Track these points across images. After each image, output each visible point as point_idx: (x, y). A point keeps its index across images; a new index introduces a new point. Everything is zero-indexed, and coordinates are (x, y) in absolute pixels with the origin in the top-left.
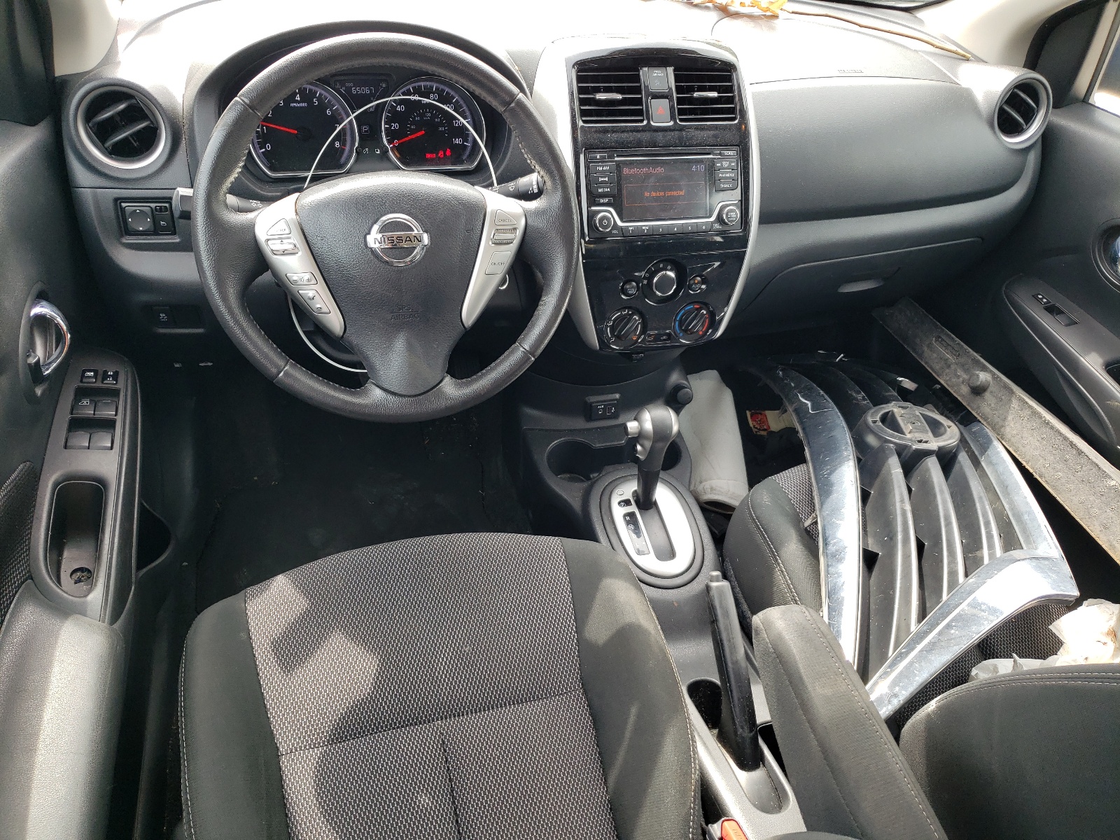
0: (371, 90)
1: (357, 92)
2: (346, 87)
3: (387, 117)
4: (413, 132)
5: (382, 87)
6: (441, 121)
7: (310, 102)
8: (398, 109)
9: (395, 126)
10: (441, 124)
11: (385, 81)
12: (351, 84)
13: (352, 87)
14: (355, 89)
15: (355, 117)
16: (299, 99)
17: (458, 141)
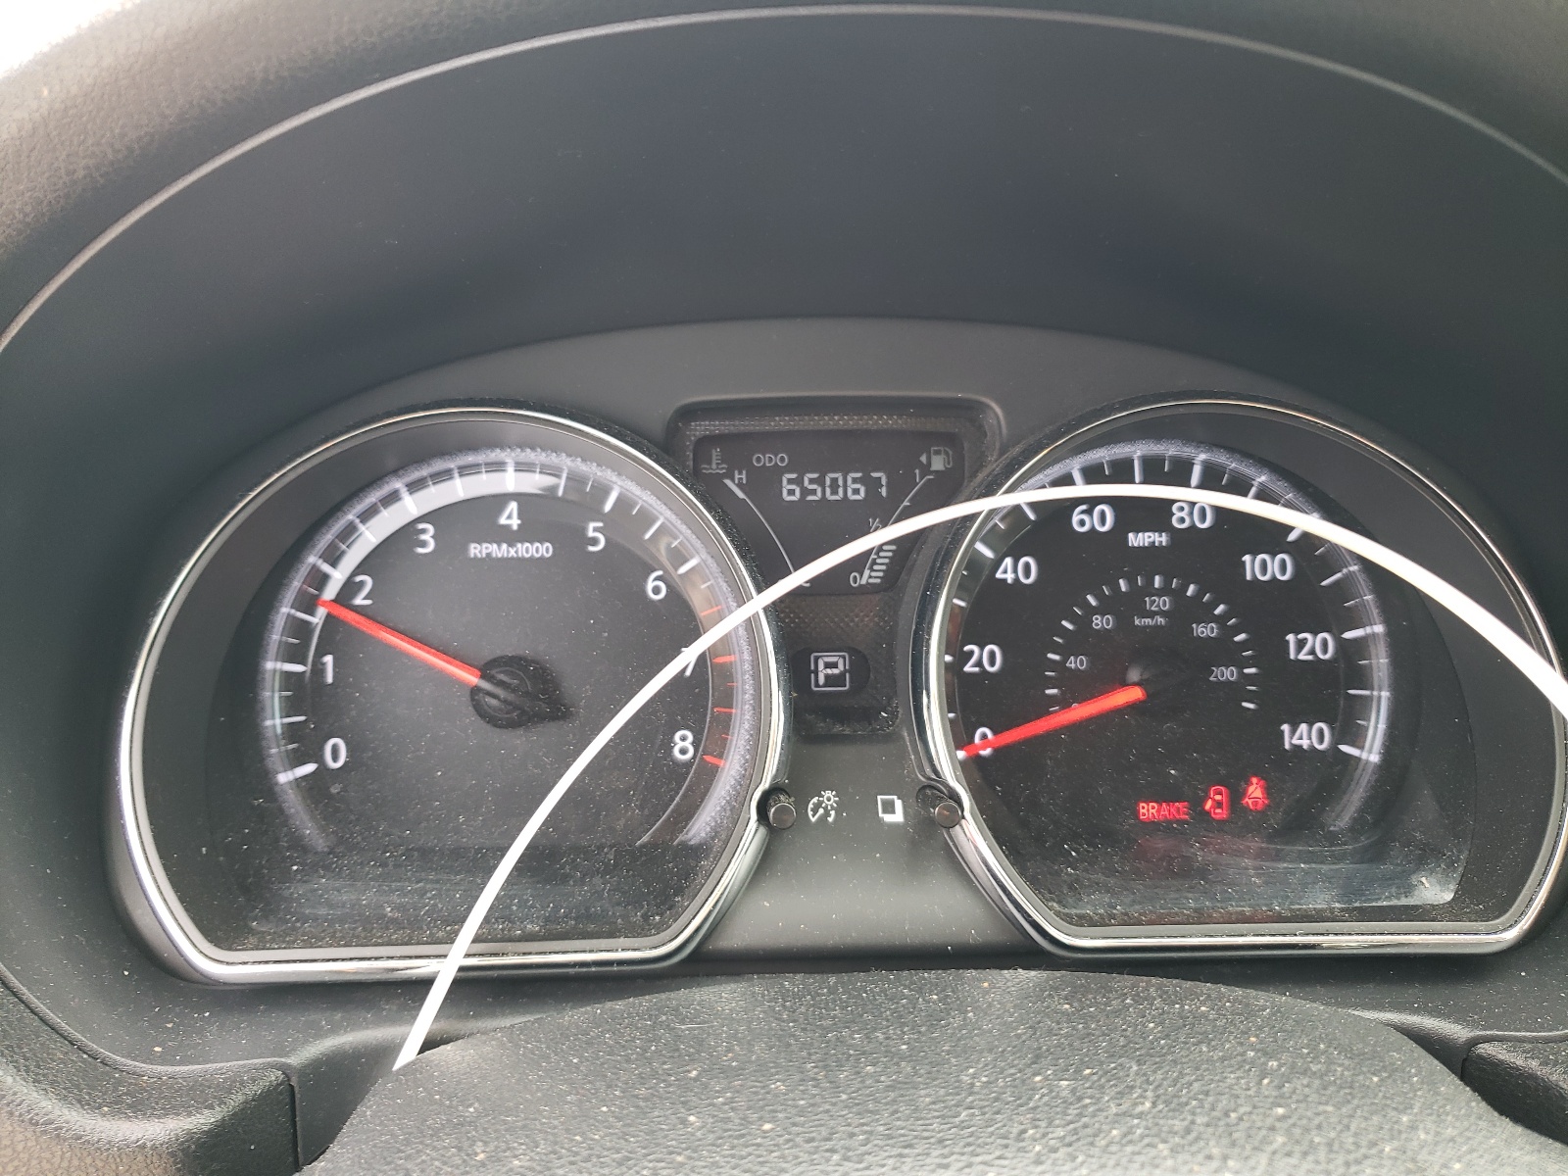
0: (872, 485)
1: (805, 492)
2: (753, 472)
3: (952, 613)
4: (1079, 688)
5: (926, 469)
6: (1229, 633)
7: (570, 539)
8: (1006, 572)
9: (988, 657)
10: (1223, 651)
11: (950, 440)
12: (781, 459)
13: (780, 471)
14: (799, 482)
15: (775, 610)
16: (515, 523)
17: (1305, 736)
